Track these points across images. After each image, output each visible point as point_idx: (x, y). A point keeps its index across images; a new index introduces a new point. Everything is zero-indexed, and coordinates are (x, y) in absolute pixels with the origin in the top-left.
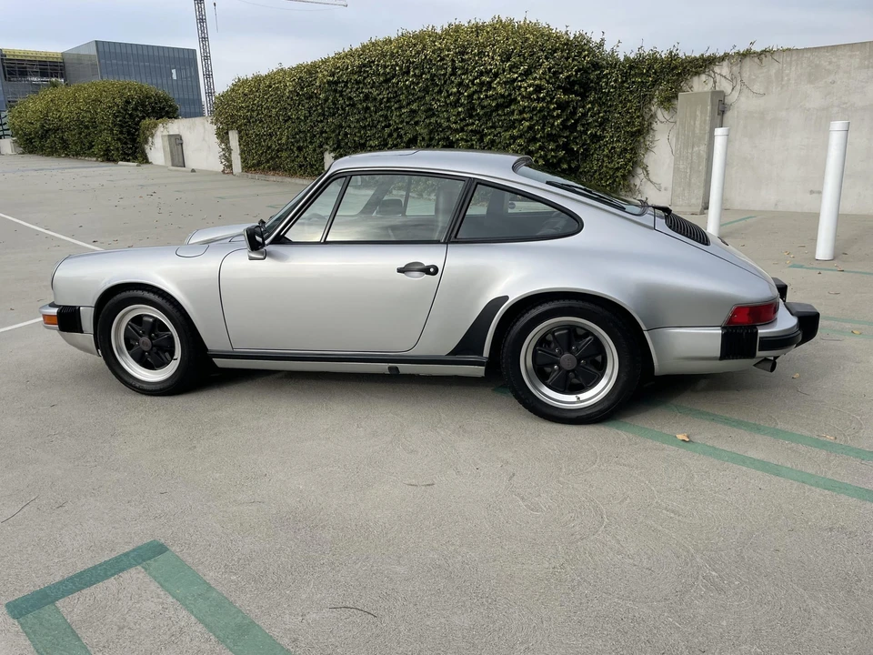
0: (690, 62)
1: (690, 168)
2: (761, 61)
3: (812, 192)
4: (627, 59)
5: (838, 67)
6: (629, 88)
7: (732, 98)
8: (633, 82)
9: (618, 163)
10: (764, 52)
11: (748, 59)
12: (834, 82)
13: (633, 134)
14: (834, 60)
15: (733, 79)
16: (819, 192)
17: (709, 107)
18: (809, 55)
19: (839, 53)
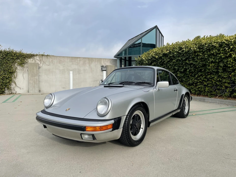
0: (27, 55)
1: (34, 83)
2: (47, 57)
3: (63, 88)
4: (4, 51)
5: (65, 61)
6: (7, 59)
7: (41, 65)
8: (9, 58)
9: (7, 81)
10: (48, 55)
11: (44, 56)
12: (65, 64)
13: (10, 73)
14: (64, 59)
15: (40, 61)
16: (65, 88)
17: (38, 67)
18: (58, 58)
19: (65, 58)
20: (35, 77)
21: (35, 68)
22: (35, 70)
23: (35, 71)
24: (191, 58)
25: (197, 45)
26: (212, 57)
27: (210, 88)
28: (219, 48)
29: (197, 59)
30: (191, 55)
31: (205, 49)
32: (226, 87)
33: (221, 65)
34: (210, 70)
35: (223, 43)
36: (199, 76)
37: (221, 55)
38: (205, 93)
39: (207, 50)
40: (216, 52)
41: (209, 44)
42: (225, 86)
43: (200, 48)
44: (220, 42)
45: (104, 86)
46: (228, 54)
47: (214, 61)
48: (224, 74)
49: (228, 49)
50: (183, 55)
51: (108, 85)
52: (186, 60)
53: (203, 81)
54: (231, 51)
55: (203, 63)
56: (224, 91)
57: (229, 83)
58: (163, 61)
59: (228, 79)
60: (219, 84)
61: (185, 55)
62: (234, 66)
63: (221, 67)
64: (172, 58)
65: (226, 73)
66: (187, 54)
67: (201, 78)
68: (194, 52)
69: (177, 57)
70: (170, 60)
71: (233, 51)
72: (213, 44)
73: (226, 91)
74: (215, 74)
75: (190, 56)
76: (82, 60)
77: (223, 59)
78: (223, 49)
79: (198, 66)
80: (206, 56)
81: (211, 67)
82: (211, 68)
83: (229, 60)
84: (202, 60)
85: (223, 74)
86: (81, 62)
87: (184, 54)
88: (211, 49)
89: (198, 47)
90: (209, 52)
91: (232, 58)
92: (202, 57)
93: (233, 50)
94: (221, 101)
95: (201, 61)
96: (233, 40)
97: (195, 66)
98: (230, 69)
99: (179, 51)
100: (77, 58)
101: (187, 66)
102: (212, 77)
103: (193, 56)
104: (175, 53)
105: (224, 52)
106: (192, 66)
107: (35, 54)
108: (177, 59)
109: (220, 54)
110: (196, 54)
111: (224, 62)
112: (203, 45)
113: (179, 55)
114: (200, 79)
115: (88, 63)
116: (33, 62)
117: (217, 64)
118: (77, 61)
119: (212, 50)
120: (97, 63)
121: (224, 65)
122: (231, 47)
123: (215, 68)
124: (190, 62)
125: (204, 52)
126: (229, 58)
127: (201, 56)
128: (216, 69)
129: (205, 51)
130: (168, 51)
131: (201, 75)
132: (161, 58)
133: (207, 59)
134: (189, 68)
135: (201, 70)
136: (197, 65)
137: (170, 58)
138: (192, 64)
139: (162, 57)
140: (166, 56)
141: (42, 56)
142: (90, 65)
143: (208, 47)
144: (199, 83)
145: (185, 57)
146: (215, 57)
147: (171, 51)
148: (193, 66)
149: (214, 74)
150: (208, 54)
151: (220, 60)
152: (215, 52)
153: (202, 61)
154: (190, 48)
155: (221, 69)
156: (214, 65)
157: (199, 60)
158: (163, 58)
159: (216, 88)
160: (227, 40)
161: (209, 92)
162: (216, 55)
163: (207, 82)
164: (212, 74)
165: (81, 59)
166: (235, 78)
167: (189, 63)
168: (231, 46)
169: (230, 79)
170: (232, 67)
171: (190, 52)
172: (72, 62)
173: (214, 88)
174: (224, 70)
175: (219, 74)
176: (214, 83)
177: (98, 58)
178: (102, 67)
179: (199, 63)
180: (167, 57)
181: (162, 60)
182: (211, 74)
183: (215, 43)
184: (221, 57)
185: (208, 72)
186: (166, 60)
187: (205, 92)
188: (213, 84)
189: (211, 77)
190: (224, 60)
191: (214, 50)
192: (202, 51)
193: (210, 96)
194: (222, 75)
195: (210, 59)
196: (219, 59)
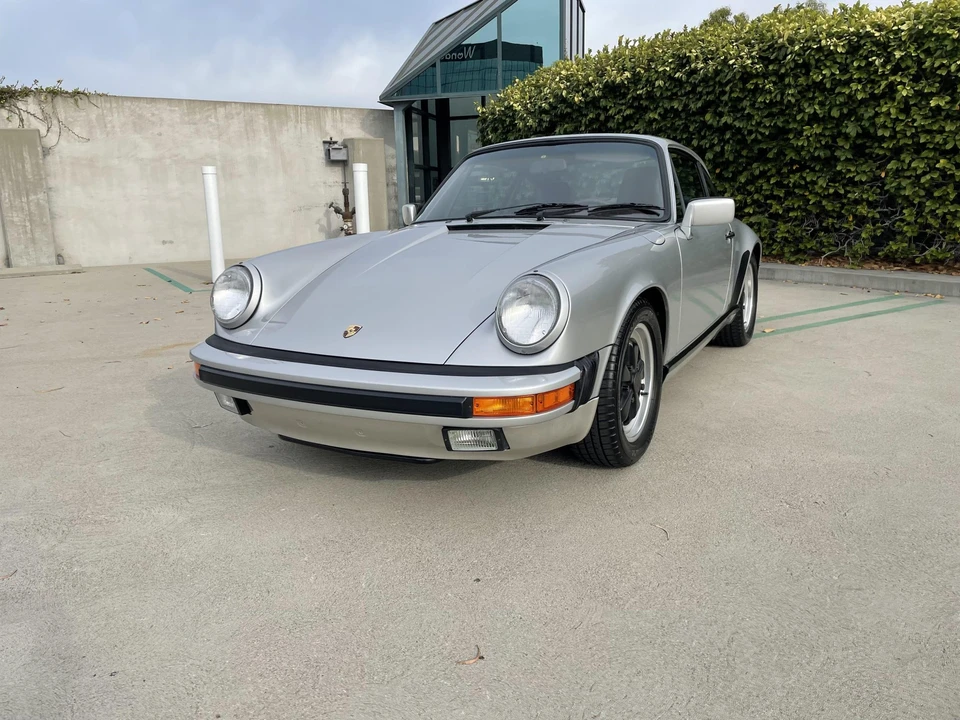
1: (30, 221)
2: (76, 101)
3: (164, 242)
5: (162, 120)
7: (51, 140)
10: (77, 93)
11: (59, 97)
12: (160, 134)
14: (157, 112)
15: (46, 119)
16: (171, 242)
17: (39, 149)
18: (129, 104)
19: (159, 106)
20: (32, 197)
21: (26, 155)
22: (28, 160)
23: (28, 166)
24: (726, 104)
25: (757, 48)
26: (813, 98)
27: (795, 226)
28: (846, 59)
29: (752, 106)
30: (728, 88)
31: (788, 63)
32: (861, 221)
33: (851, 129)
34: (803, 153)
35: (861, 38)
36: (752, 180)
37: (854, 88)
38: (771, 245)
39: (797, 66)
40: (833, 74)
41: (807, 41)
42: (855, 216)
43: (767, 58)
44: (853, 34)
45: (450, 228)
46: (884, 84)
47: (821, 116)
48: (857, 166)
49: (884, 65)
50: (693, 91)
51: (464, 223)
52: (702, 111)
53: (766, 200)
54: (894, 72)
55: (775, 123)
56: (847, 236)
57: (871, 205)
58: (602, 118)
59: (872, 187)
60: (833, 210)
61: (699, 89)
62: (899, 136)
63: (847, 137)
64: (644, 103)
65: (864, 163)
66: (711, 83)
67: (762, 186)
68: (741, 78)
69: (667, 98)
70: (634, 113)
71: (903, 70)
72: (823, 42)
73: (857, 237)
74: (821, 170)
75: (723, 93)
76: (238, 114)
77: (859, 106)
78: (863, 65)
79: (753, 136)
80: (792, 95)
81: (809, 141)
82: (806, 145)
83: (884, 109)
84: (774, 110)
85: (853, 169)
86: (236, 125)
87: (695, 86)
88: (813, 62)
89: (761, 57)
90: (804, 74)
91: (894, 99)
92: (775, 96)
93: (903, 66)
94: (839, 276)
95: (766, 117)
96: (904, 27)
97: (739, 137)
98: (885, 145)
99: (675, 70)
100: (216, 104)
101: (704, 137)
102: (808, 179)
103: (734, 95)
104: (657, 83)
105: (864, 76)
106: (728, 137)
107: (18, 87)
108: (666, 110)
109: (847, 83)
110: (750, 86)
111: (859, 119)
112: (783, 46)
113: (674, 91)
114: (756, 192)
115: (265, 130)
116: (10, 126)
117: (832, 128)
118: (213, 121)
119: (817, 67)
120: (304, 125)
121: (860, 131)
122: (898, 54)
123: (823, 143)
124: (718, 121)
125: (782, 77)
126: (882, 102)
127: (770, 92)
128: (826, 147)
129: (787, 70)
130: (627, 74)
131: (763, 174)
132: (593, 103)
133: (794, 105)
134: (712, 146)
135: (762, 153)
136: (750, 132)
137: (636, 104)
138: (727, 127)
139: (601, 97)
140: (615, 97)
141: (49, 99)
142: (273, 139)
143: (799, 55)
144: (750, 205)
145: (701, 97)
146: (826, 98)
147: (642, 72)
148: (733, 135)
149: (817, 168)
150: (801, 85)
151: (845, 111)
152: (828, 75)
153: (771, 115)
154: (725, 61)
155: (847, 147)
156: (819, 131)
157: (759, 109)
158: (603, 103)
159: (818, 226)
160: (879, 26)
161: (790, 242)
162: (832, 90)
163: (786, 203)
164: (809, 167)
165: (234, 112)
166: (899, 184)
167: (715, 124)
168: (894, 50)
169: (878, 187)
170: (892, 137)
171: (722, 75)
172: (195, 124)
173: (808, 226)
174: (859, 152)
175: (839, 168)
176: (814, 204)
177: (306, 106)
178: (327, 146)
179: (759, 124)
180: (623, 101)
181: (599, 115)
182: (802, 168)
183: (830, 36)
184: (850, 97)
185: (793, 162)
186: (618, 113)
187: (771, 242)
188: (805, 210)
189: (803, 183)
190: (862, 111)
191: (826, 67)
192: (775, 73)
193: (793, 259)
194: (849, 171)
195: (806, 105)
196: (841, 104)
